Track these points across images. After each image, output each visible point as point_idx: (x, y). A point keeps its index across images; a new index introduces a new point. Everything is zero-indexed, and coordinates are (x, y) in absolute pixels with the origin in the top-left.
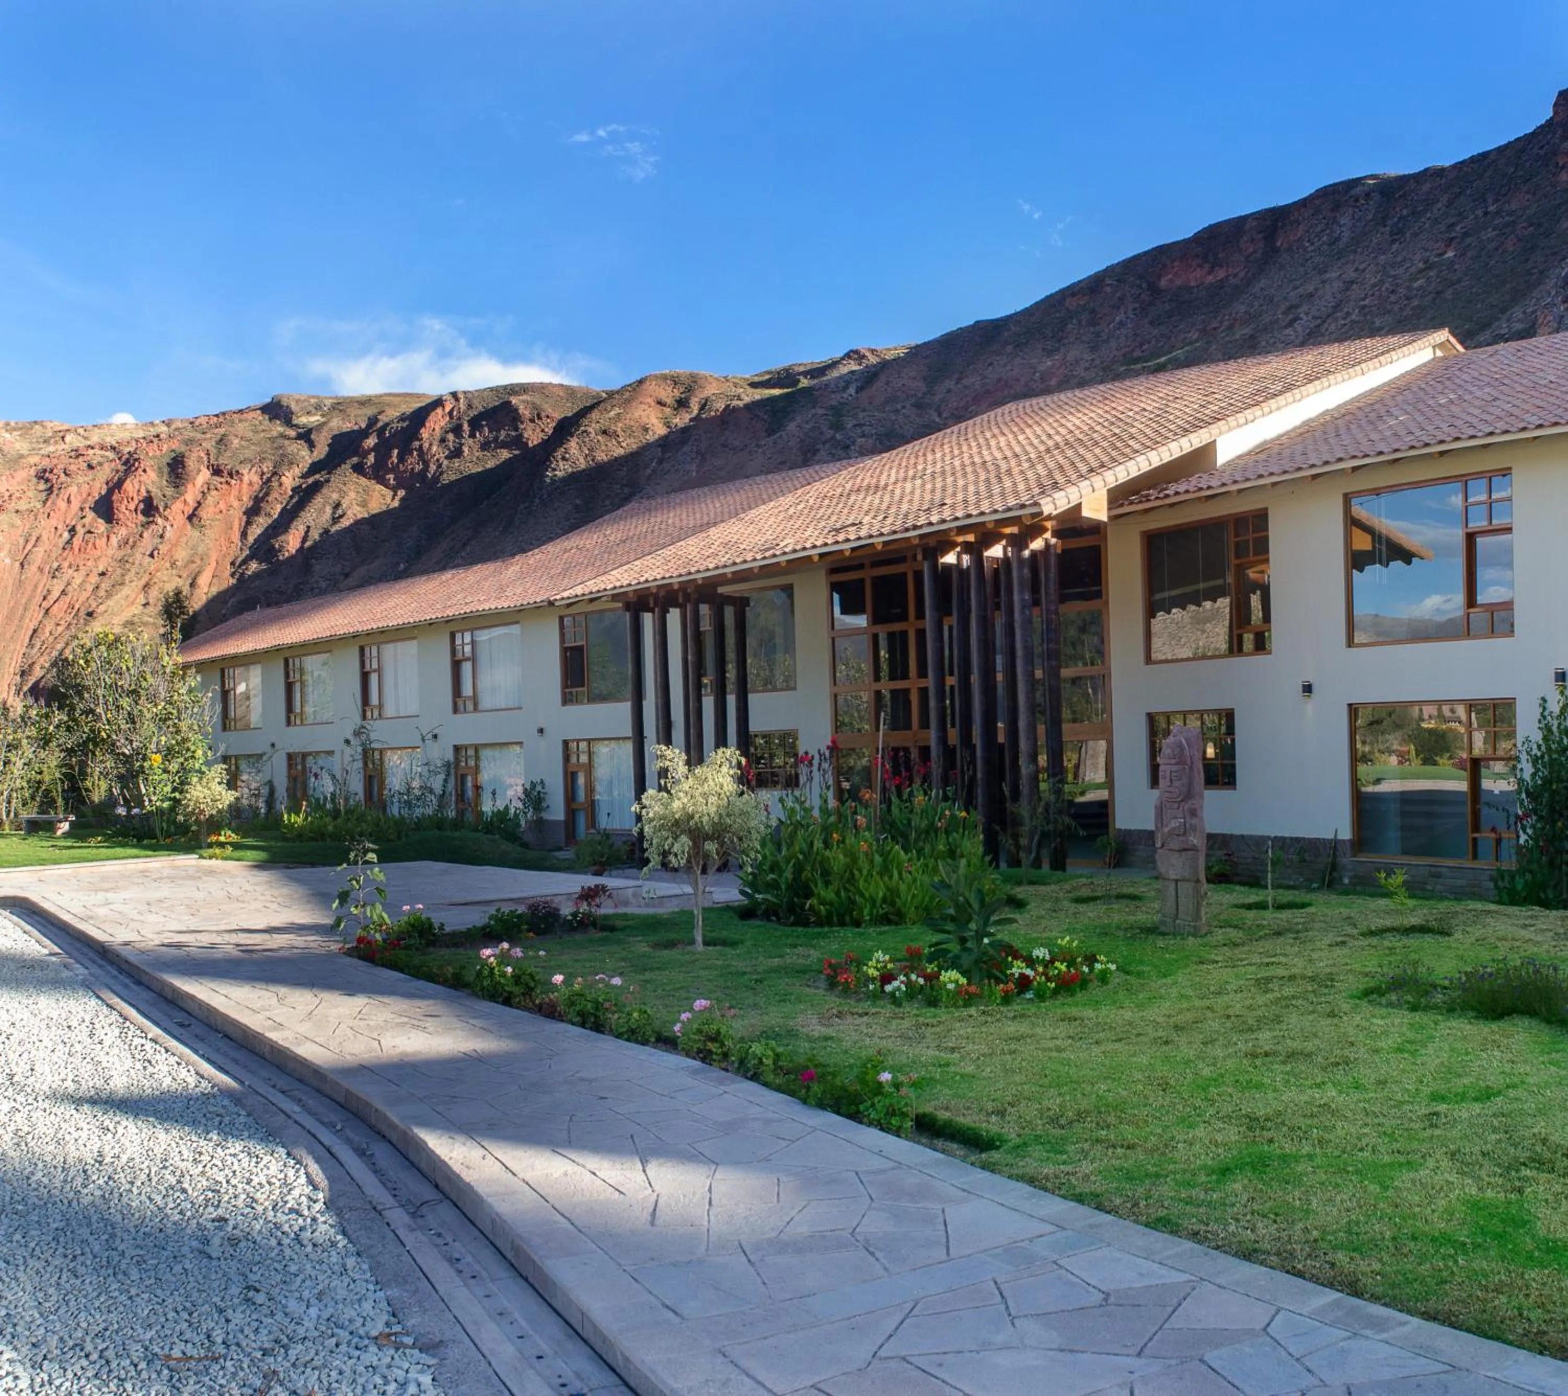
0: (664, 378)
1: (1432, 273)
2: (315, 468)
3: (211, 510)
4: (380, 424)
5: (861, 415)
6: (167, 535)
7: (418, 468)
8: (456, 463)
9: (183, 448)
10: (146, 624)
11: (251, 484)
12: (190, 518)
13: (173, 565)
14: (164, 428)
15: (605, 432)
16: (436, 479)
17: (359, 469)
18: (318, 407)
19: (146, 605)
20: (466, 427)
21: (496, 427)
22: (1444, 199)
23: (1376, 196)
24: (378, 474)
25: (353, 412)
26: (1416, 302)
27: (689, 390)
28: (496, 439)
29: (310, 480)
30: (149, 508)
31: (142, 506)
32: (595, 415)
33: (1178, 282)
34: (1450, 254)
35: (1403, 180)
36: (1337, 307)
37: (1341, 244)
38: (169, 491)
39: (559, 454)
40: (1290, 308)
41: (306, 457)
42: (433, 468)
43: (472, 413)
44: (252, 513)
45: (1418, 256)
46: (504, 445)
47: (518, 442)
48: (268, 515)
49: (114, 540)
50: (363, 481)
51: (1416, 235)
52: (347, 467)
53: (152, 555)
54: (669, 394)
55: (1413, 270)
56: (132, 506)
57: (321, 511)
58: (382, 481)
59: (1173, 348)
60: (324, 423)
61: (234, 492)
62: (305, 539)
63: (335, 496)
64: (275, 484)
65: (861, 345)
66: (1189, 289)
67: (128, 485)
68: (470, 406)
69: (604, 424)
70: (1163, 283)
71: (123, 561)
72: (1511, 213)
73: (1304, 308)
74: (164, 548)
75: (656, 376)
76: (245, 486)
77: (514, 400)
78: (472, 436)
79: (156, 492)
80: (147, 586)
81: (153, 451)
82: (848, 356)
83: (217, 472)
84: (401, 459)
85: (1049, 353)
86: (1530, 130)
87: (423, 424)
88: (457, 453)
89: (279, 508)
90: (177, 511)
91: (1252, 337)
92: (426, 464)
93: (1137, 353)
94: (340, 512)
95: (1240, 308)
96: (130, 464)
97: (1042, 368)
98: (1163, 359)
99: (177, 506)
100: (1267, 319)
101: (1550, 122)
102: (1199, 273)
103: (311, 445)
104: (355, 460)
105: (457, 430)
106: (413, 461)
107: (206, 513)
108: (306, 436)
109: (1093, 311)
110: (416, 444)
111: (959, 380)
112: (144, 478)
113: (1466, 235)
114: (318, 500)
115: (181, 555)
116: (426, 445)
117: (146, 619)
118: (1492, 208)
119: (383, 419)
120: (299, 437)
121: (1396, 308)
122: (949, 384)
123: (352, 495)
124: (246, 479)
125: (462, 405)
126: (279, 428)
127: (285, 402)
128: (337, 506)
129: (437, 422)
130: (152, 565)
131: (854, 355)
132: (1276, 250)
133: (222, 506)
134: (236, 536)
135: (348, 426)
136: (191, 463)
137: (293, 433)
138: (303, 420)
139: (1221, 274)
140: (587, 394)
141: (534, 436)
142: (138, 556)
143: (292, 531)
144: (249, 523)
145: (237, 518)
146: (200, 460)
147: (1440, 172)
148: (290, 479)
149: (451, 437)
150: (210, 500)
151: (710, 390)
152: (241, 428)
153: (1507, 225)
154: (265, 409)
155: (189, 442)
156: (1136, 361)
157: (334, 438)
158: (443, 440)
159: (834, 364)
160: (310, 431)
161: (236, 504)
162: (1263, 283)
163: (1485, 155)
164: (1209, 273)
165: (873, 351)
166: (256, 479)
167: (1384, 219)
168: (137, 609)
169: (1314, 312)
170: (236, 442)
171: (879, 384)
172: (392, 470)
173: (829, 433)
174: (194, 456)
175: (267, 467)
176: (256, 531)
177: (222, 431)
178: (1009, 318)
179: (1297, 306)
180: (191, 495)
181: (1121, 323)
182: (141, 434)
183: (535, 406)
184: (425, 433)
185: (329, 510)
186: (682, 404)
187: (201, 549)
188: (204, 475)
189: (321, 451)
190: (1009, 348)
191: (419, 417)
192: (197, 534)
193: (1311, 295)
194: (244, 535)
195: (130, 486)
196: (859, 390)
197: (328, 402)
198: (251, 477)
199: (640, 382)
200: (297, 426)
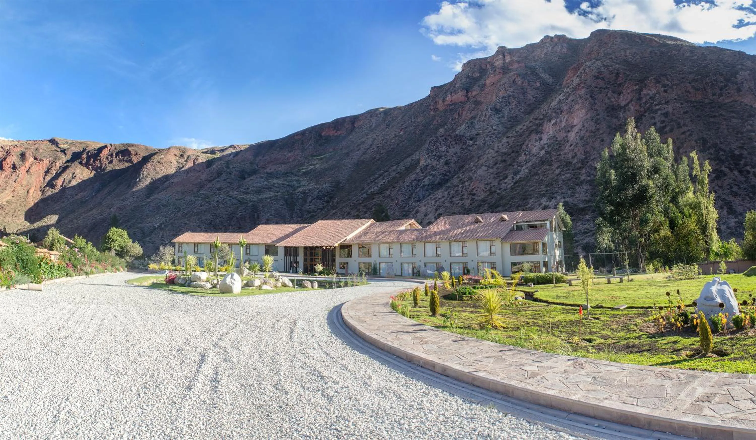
0: (177, 148)
1: (397, 138)
2: (67, 162)
3: (34, 170)
4: (87, 151)
5: (235, 164)
6: (20, 176)
7: (99, 165)
8: (111, 165)
9: (25, 150)
10: (13, 202)
11: (46, 164)
12: (27, 172)
13: (22, 185)
14: (17, 143)
15: (159, 162)
16: (104, 169)
17: (81, 163)
18: (67, 143)
19: (13, 196)
20: (114, 154)
21: (123, 155)
22: (401, 116)
23: (382, 114)
24: (87, 165)
25: (78, 145)
26: (392, 147)
27: (184, 152)
28: (123, 160)
29: (65, 165)
30: (14, 167)
31: (12, 166)
32: (156, 156)
33: (327, 134)
34: (402, 133)
35: (390, 109)
36: (371, 146)
37: (373, 127)
38: (21, 163)
39: (145, 167)
40: (358, 145)
41: (64, 158)
42: (104, 166)
43: (117, 151)
44: (47, 172)
45: (393, 134)
46: (126, 161)
47: (130, 161)
48: (52, 174)
49: (3, 176)
50: (82, 167)
51: (393, 126)
52: (77, 162)
53: (15, 182)
54: (178, 153)
55: (392, 137)
56: (9, 166)
57: (69, 175)
58: (88, 168)
59: (325, 153)
60: (69, 148)
61: (41, 166)
62: (63, 182)
63: (73, 171)
64: (54, 165)
65: (235, 144)
66: (330, 137)
67: (7, 159)
68: (116, 149)
69: (159, 160)
70: (323, 134)
71: (6, 182)
72: (418, 122)
73: (362, 146)
74: (19, 180)
75: (174, 147)
76: (44, 165)
77: (130, 149)
78: (116, 157)
79: (16, 163)
80: (13, 191)
81: (15, 150)
82: (230, 147)
83: (36, 159)
84: (94, 162)
85: (290, 152)
86: (424, 97)
87: (101, 152)
88: (111, 162)
89: (55, 172)
90: (23, 169)
91: (348, 153)
92: (101, 164)
93: (315, 154)
94: (74, 175)
95: (344, 143)
96: (8, 153)
97: (288, 156)
98: (322, 157)
99: (23, 168)
100: (352, 148)
101: (429, 96)
102: (333, 132)
103: (65, 154)
104: (80, 160)
105: (111, 155)
106: (97, 163)
107: (32, 171)
108: (63, 151)
109: (303, 141)
110: (99, 158)
111: (263, 157)
112: (12, 158)
113: (406, 128)
114: (68, 171)
115: (24, 183)
116: (102, 159)
117: (13, 201)
118: (413, 120)
119: (88, 149)
120: (61, 151)
121: (387, 148)
122: (260, 158)
123: (78, 171)
124: (45, 162)
125: (113, 148)
126: (54, 148)
127: (56, 140)
128: (74, 173)
129: (105, 152)
130: (15, 185)
131: (233, 146)
132: (354, 127)
133: (37, 169)
134: (41, 179)
135: (77, 150)
136: (27, 155)
137: (59, 150)
138: (62, 146)
139: (339, 133)
140: (151, 149)
141: (135, 160)
142: (11, 182)
143: (59, 179)
144: (46, 175)
145: (42, 173)
146: (30, 154)
147: (400, 108)
148: (59, 164)
149: (109, 157)
150: (33, 167)
151: (190, 153)
152: (42, 146)
153: (417, 126)
154: (50, 141)
155: (26, 149)
156: (315, 156)
157: (73, 153)
158: (107, 158)
159: (226, 149)
160: (65, 150)
161: (41, 169)
162: (351, 137)
163: (412, 104)
164: (336, 132)
165: (238, 146)
166: (48, 162)
167: (385, 121)
168: (10, 197)
169: (364, 147)
170: (41, 150)
171: (239, 156)
172: (91, 165)
173: (225, 169)
174: (28, 153)
175: (51, 159)
176: (48, 179)
177: (37, 146)
178: (278, 140)
179: (360, 145)
180: (27, 165)
181: (311, 145)
182: (10, 144)
183: (136, 151)
184: (101, 155)
185: (71, 175)
186: (182, 156)
187: (30, 181)
188: (32, 159)
189: (69, 157)
190: (278, 149)
191: (100, 150)
192: (29, 177)
193: (364, 142)
194: (44, 179)
195: (8, 160)
196: (234, 157)
197: (70, 142)
198: (46, 163)
199: (169, 148)
200: (60, 148)
